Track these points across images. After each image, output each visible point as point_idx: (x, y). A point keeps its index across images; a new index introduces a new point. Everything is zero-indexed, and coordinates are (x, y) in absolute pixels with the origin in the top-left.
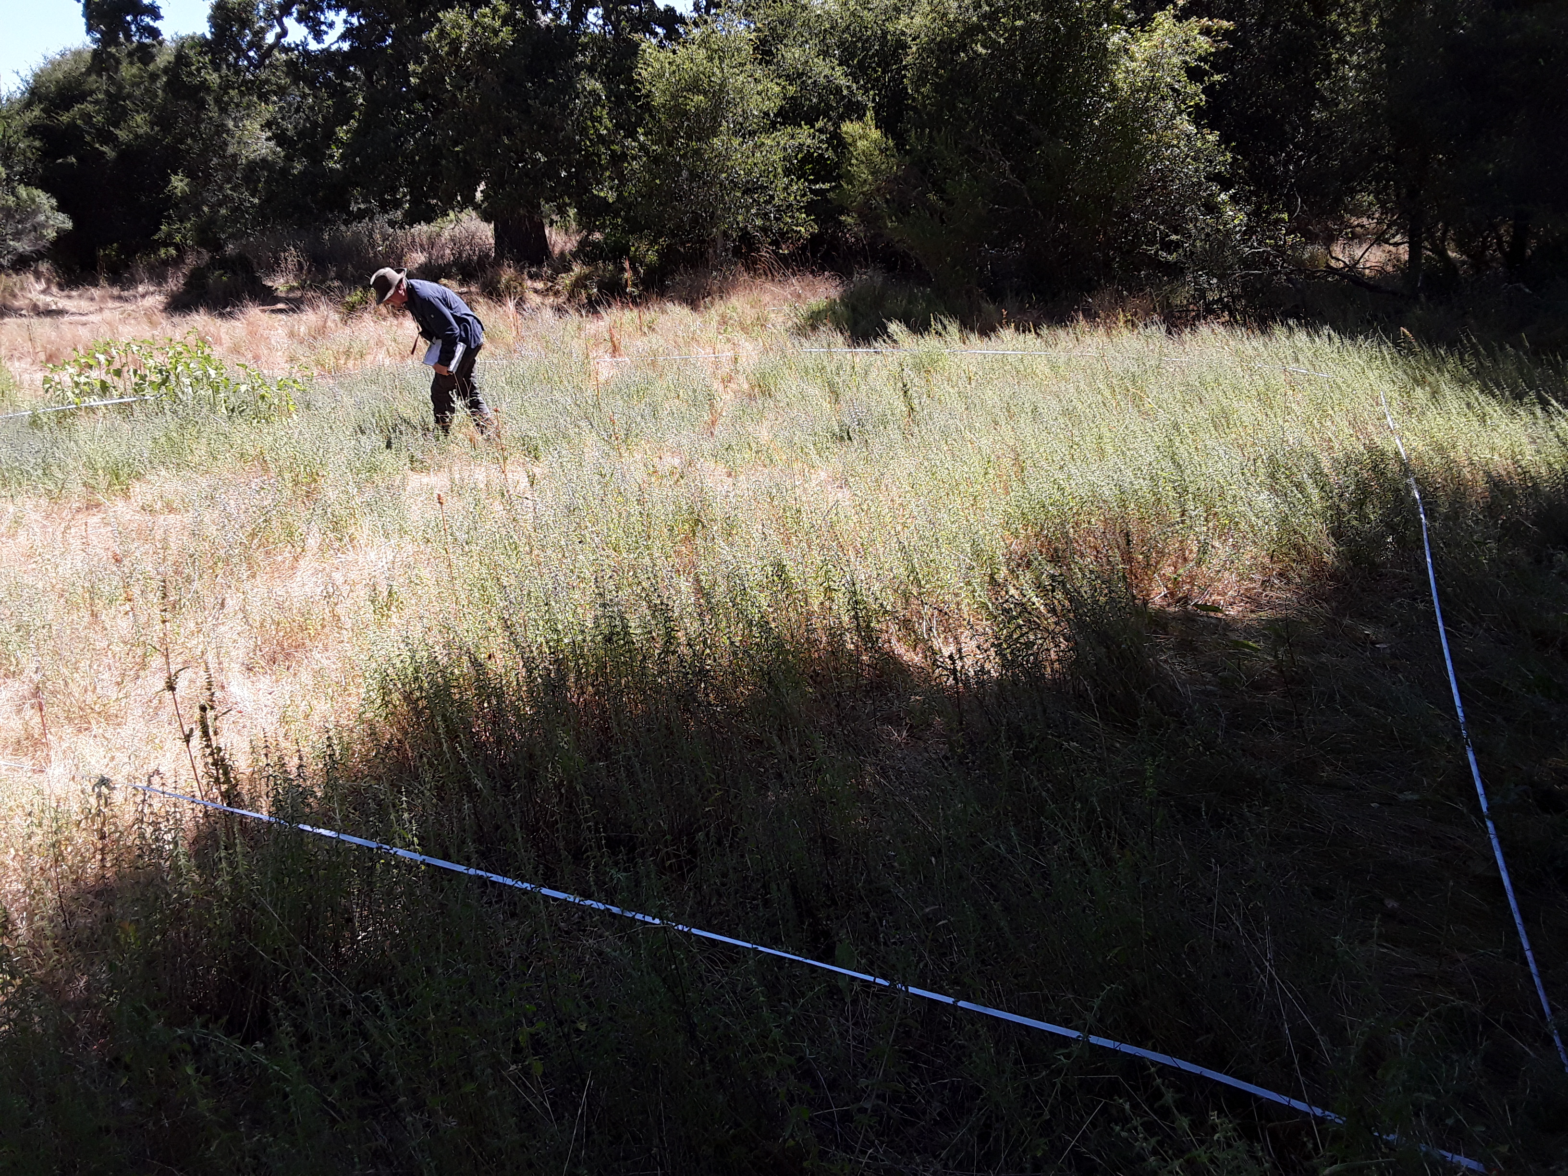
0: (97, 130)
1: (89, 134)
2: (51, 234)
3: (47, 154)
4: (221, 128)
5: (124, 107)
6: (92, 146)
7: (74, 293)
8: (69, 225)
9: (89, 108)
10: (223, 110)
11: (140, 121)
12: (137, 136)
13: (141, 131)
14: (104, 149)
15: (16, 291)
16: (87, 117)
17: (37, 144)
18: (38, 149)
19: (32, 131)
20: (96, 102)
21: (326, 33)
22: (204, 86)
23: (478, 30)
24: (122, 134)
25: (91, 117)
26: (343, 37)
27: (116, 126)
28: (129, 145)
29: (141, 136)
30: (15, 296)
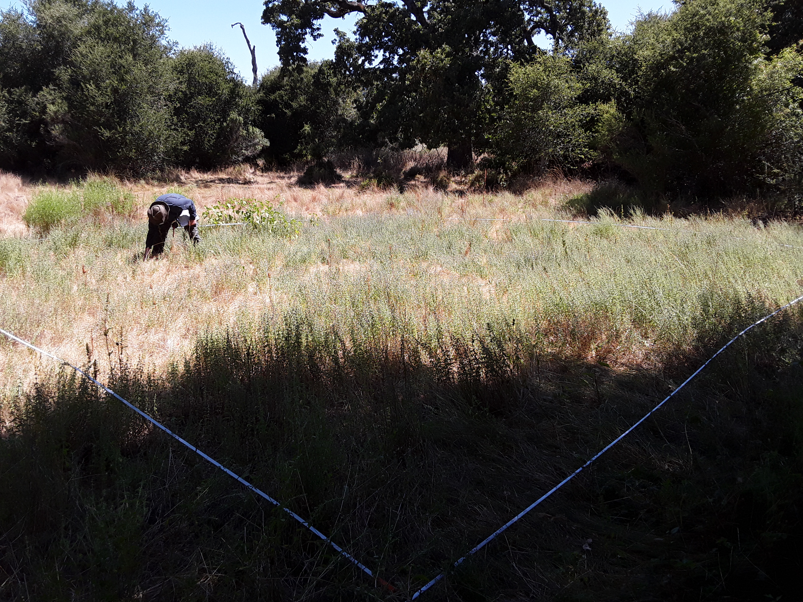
0: (285, 102)
1: (281, 104)
2: (259, 148)
3: (264, 112)
4: (336, 103)
5: (297, 93)
6: (281, 110)
7: (265, 174)
8: (268, 144)
9: (282, 92)
10: (337, 94)
11: (302, 98)
12: (300, 106)
13: (302, 104)
14: (287, 111)
15: (242, 172)
16: (281, 96)
17: (260, 108)
18: (260, 110)
19: (259, 102)
20: (286, 90)
21: (374, 60)
22: (329, 84)
23: (435, 59)
24: (295, 105)
25: (283, 97)
26: (381, 63)
27: (292, 102)
28: (296, 109)
29: (302, 106)
30: (241, 174)
